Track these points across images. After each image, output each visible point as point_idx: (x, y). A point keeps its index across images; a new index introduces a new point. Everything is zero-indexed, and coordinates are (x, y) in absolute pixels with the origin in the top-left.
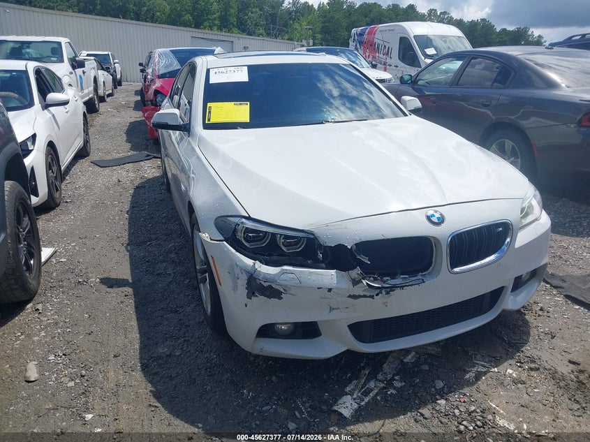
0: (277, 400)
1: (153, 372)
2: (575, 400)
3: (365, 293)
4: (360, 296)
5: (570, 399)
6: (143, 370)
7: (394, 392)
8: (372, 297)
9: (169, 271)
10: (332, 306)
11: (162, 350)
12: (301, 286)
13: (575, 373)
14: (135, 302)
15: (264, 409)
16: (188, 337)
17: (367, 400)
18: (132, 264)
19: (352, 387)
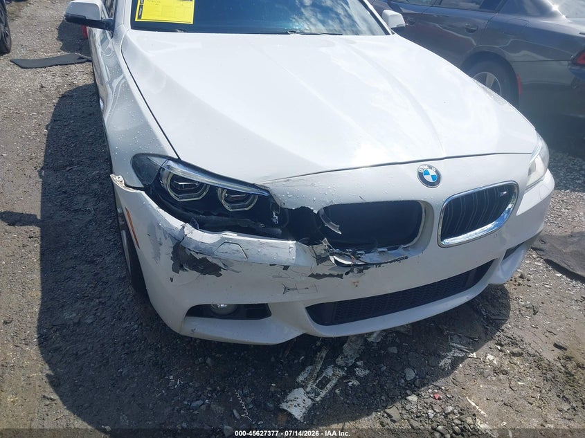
0: (211, 392)
1: (54, 346)
2: (564, 397)
3: (332, 272)
4: (324, 276)
5: (558, 396)
6: (40, 344)
7: (356, 383)
8: (340, 276)
9: (90, 207)
10: (288, 286)
11: (69, 315)
12: (248, 261)
13: (562, 361)
14: (41, 247)
15: (194, 404)
16: (105, 297)
17: (323, 393)
18: (43, 195)
19: (306, 375)
